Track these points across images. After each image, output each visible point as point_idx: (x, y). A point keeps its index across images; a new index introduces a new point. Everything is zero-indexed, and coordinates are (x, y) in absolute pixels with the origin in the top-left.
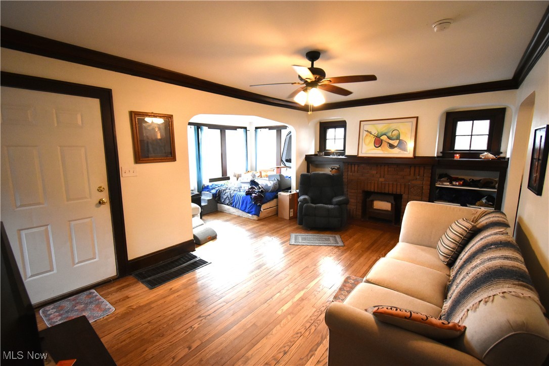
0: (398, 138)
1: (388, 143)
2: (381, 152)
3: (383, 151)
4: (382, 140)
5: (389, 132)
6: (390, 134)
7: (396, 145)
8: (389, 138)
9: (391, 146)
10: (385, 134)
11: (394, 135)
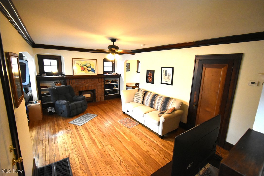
0: (91, 67)
1: (87, 69)
2: (85, 73)
3: (85, 72)
4: (84, 68)
5: (87, 64)
6: (87, 65)
7: (90, 70)
8: (87, 67)
9: (89, 71)
10: (85, 65)
11: (89, 66)
